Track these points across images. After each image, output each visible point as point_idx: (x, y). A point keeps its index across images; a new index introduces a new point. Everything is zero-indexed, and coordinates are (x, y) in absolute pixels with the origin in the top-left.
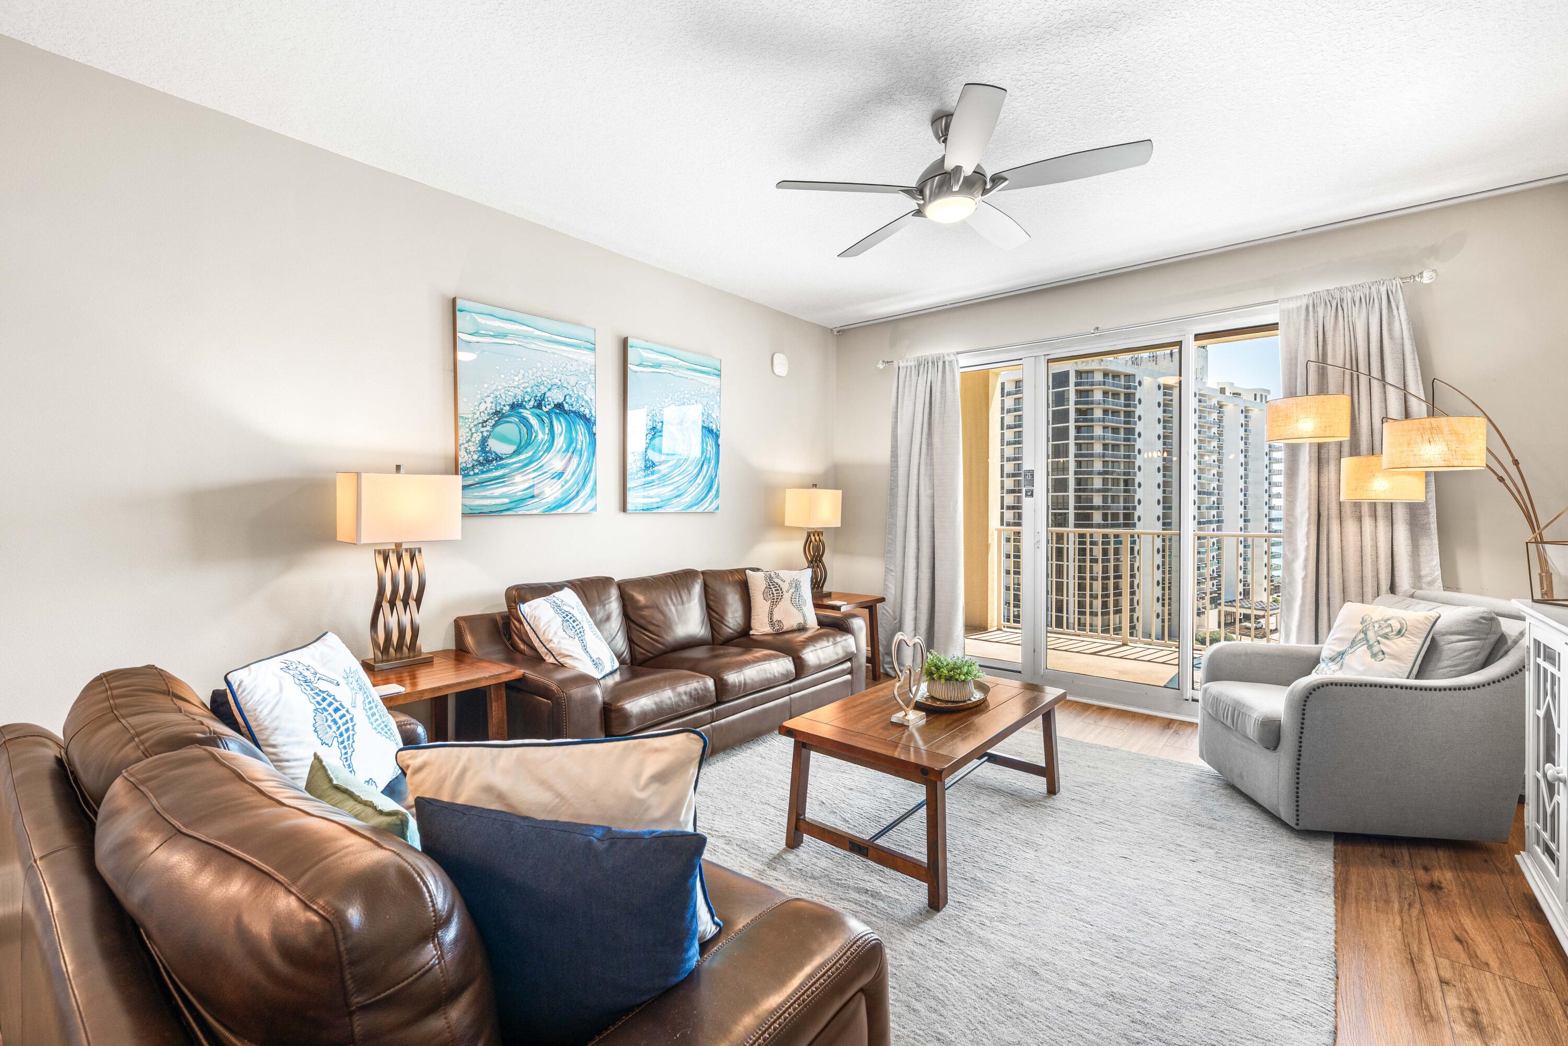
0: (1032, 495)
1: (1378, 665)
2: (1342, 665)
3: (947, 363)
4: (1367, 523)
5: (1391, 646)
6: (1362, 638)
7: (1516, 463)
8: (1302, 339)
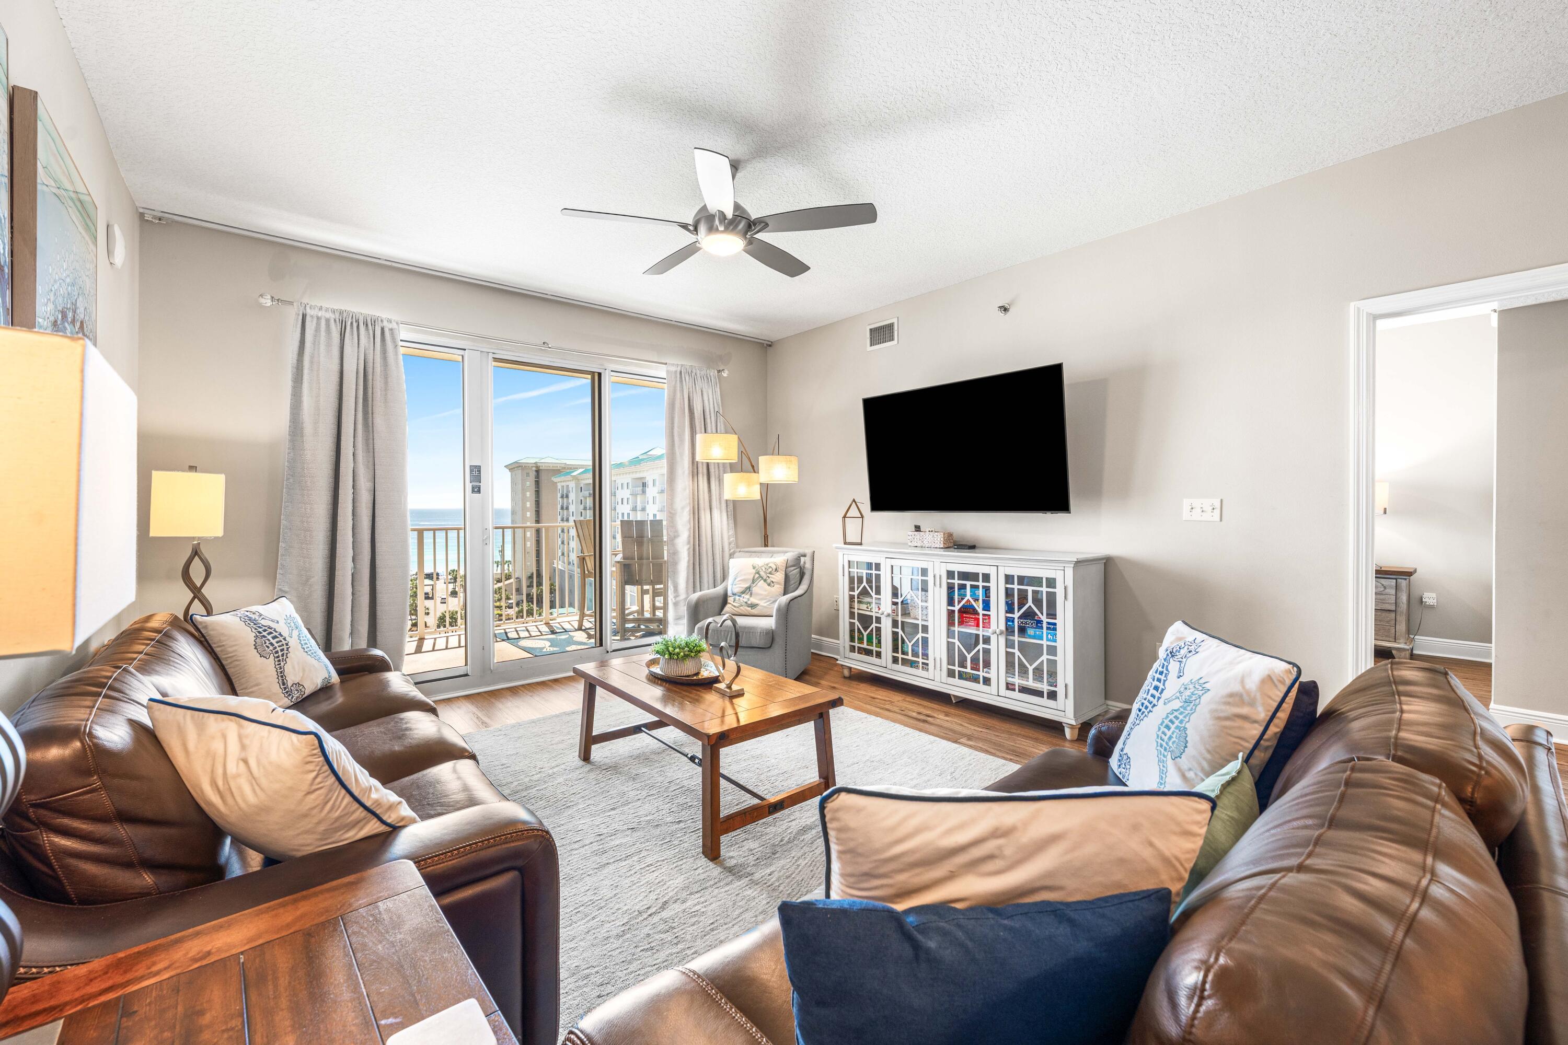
0: (479, 491)
1: (773, 589)
2: (751, 594)
3: (387, 331)
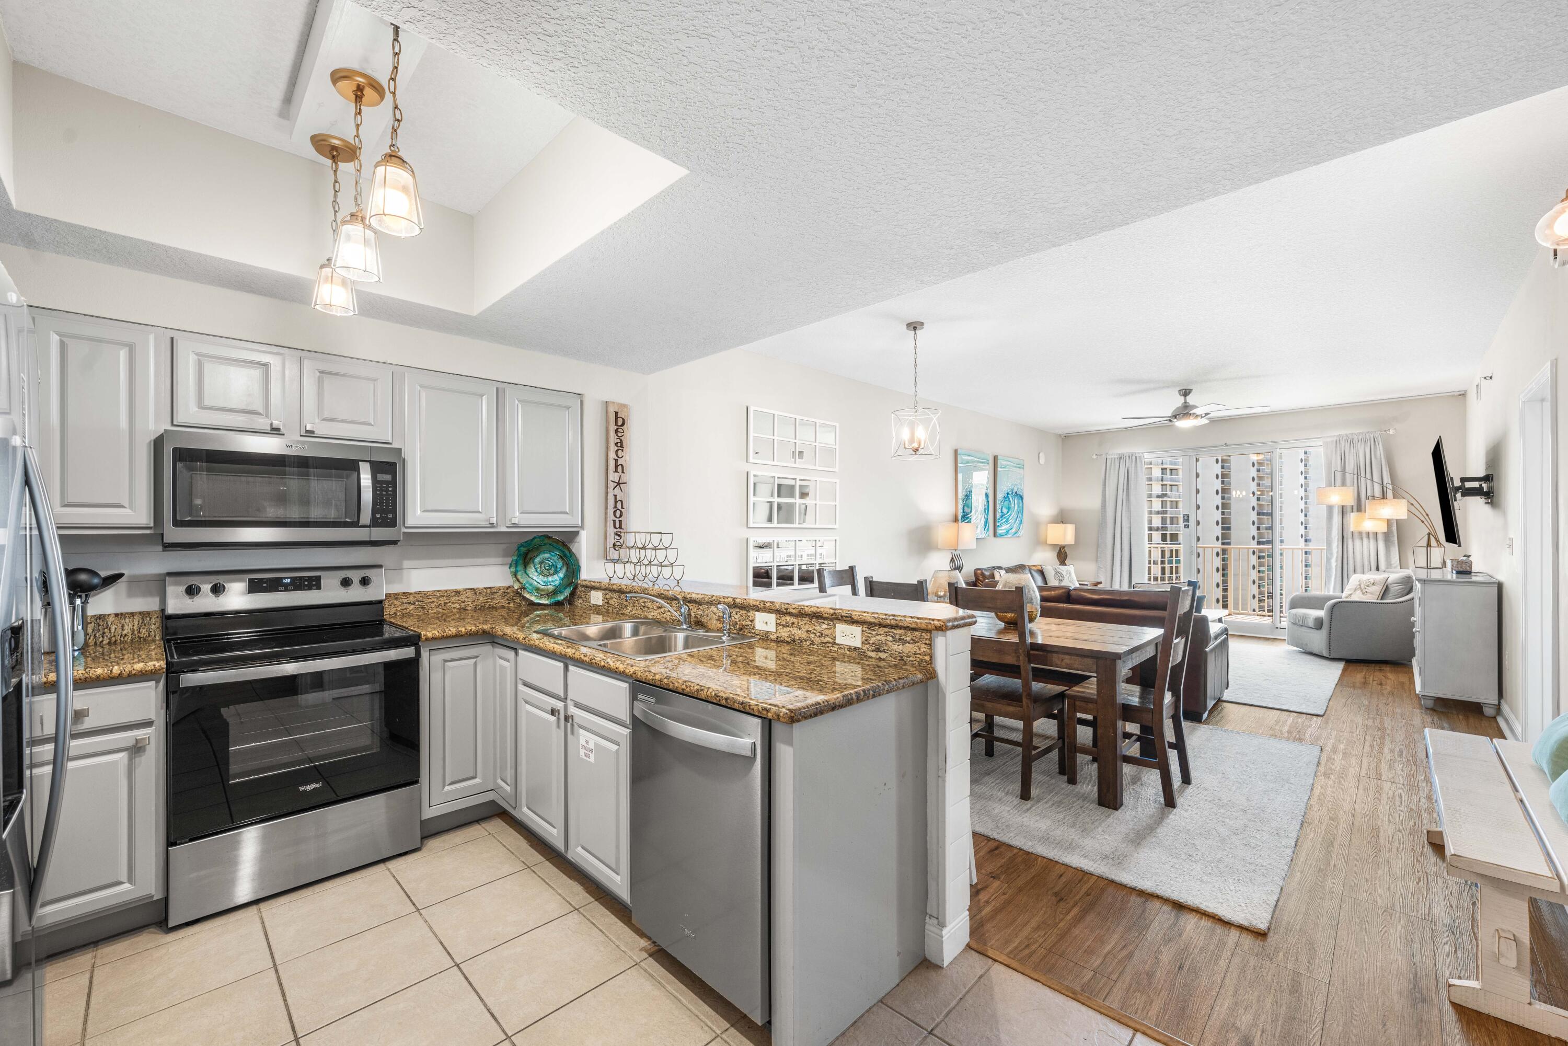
0: (1188, 527)
1: (1366, 595)
2: (1350, 596)
3: (1138, 458)
4: (1365, 540)
5: (1370, 589)
6: (1359, 587)
7: (1427, 515)
8: (1334, 456)
